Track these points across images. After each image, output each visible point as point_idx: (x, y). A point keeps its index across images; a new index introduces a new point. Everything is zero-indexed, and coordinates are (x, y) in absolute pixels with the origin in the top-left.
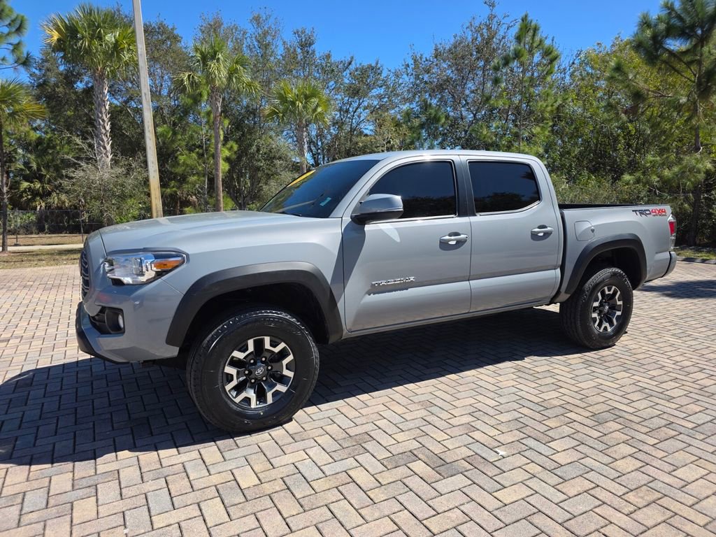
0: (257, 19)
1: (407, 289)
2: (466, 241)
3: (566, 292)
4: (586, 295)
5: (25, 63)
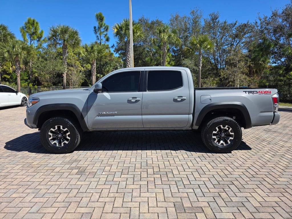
0: (193, 12)
1: (114, 116)
2: (140, 100)
3: (196, 125)
4: (207, 128)
5: (108, 40)
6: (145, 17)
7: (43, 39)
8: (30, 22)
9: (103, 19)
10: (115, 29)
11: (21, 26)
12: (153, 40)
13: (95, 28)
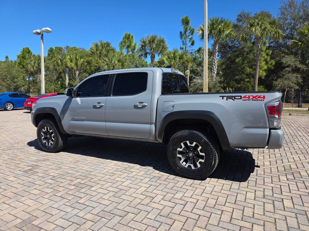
2: (103, 106)
5: (193, 44)
6: (246, 11)
7: (136, 50)
8: (126, 36)
9: (188, 22)
10: (199, 31)
11: (120, 42)
12: (242, 37)
13: (181, 33)
